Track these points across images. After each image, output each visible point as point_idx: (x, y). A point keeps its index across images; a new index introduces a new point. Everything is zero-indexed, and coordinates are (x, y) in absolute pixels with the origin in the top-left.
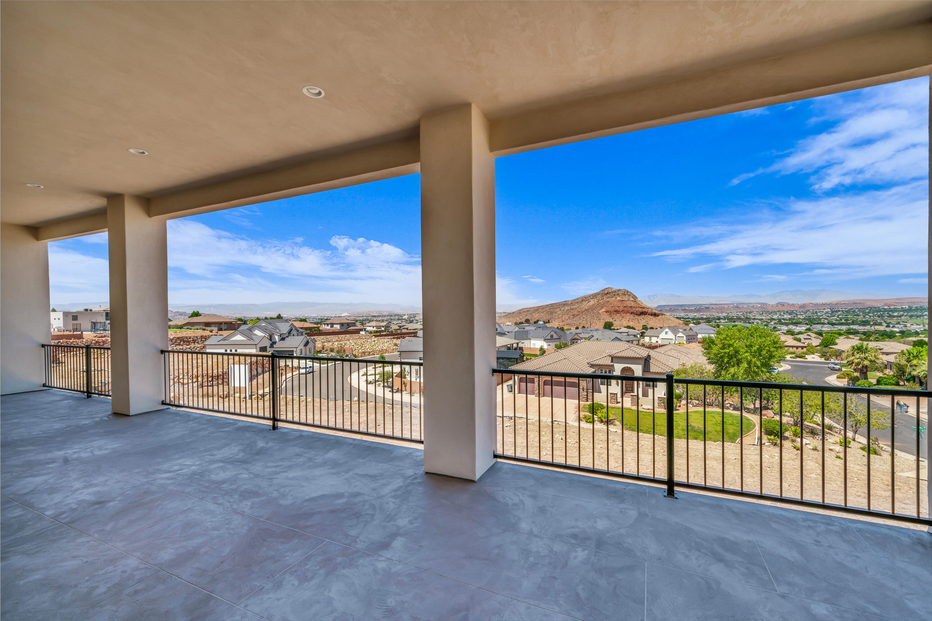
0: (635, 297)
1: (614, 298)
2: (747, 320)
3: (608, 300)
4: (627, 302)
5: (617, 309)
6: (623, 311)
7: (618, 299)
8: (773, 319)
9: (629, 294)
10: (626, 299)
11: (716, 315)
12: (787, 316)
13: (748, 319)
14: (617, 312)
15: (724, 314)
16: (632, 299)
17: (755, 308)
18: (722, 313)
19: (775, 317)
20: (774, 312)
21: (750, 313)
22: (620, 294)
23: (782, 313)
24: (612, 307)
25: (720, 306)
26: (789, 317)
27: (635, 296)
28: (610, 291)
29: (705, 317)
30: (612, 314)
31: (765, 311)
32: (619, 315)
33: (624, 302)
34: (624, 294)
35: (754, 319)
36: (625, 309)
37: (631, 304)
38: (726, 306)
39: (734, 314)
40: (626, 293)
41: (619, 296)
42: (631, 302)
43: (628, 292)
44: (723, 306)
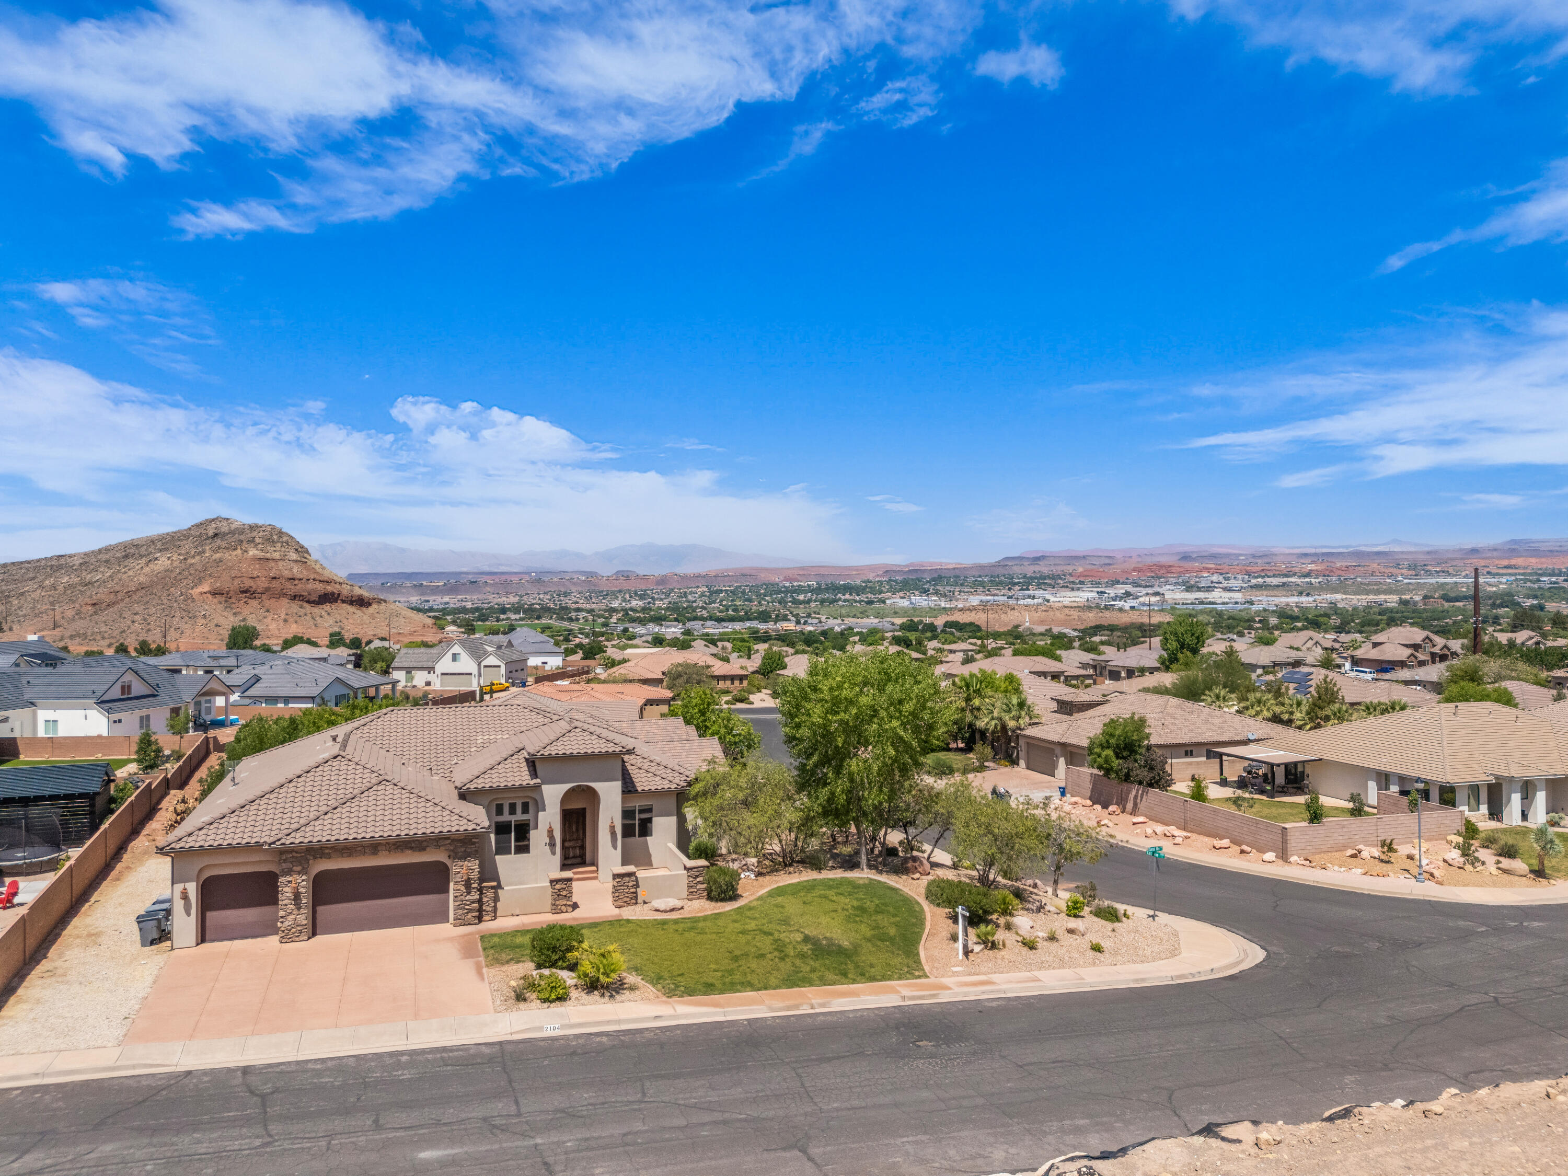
0: (301, 550)
1: (239, 552)
2: (563, 612)
3: (218, 556)
4: (280, 563)
5: (248, 583)
6: (267, 590)
7: (251, 553)
8: (613, 610)
9: (285, 539)
10: (277, 555)
11: (497, 600)
12: (636, 603)
13: (565, 609)
14: (249, 593)
15: (513, 599)
16: (294, 556)
17: (574, 584)
18: (507, 594)
19: (615, 604)
20: (613, 592)
21: (566, 594)
22: (258, 540)
23: (627, 596)
24: (233, 578)
25: (503, 577)
26: (641, 603)
27: (302, 547)
28: (225, 529)
29: (469, 605)
30: (233, 600)
31: (594, 591)
32: (254, 603)
33: (272, 564)
34: (269, 541)
35: (578, 610)
36: (274, 584)
37: (291, 569)
38: (516, 579)
39: (534, 599)
40: (275, 537)
41: (256, 546)
42: (292, 564)
43: (281, 533)
44: (509, 578)
